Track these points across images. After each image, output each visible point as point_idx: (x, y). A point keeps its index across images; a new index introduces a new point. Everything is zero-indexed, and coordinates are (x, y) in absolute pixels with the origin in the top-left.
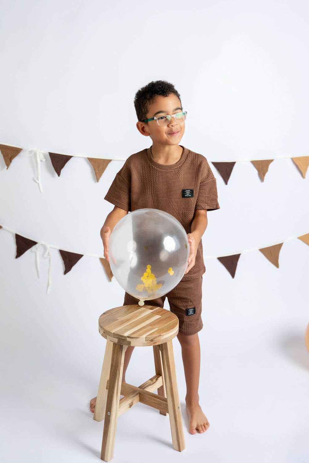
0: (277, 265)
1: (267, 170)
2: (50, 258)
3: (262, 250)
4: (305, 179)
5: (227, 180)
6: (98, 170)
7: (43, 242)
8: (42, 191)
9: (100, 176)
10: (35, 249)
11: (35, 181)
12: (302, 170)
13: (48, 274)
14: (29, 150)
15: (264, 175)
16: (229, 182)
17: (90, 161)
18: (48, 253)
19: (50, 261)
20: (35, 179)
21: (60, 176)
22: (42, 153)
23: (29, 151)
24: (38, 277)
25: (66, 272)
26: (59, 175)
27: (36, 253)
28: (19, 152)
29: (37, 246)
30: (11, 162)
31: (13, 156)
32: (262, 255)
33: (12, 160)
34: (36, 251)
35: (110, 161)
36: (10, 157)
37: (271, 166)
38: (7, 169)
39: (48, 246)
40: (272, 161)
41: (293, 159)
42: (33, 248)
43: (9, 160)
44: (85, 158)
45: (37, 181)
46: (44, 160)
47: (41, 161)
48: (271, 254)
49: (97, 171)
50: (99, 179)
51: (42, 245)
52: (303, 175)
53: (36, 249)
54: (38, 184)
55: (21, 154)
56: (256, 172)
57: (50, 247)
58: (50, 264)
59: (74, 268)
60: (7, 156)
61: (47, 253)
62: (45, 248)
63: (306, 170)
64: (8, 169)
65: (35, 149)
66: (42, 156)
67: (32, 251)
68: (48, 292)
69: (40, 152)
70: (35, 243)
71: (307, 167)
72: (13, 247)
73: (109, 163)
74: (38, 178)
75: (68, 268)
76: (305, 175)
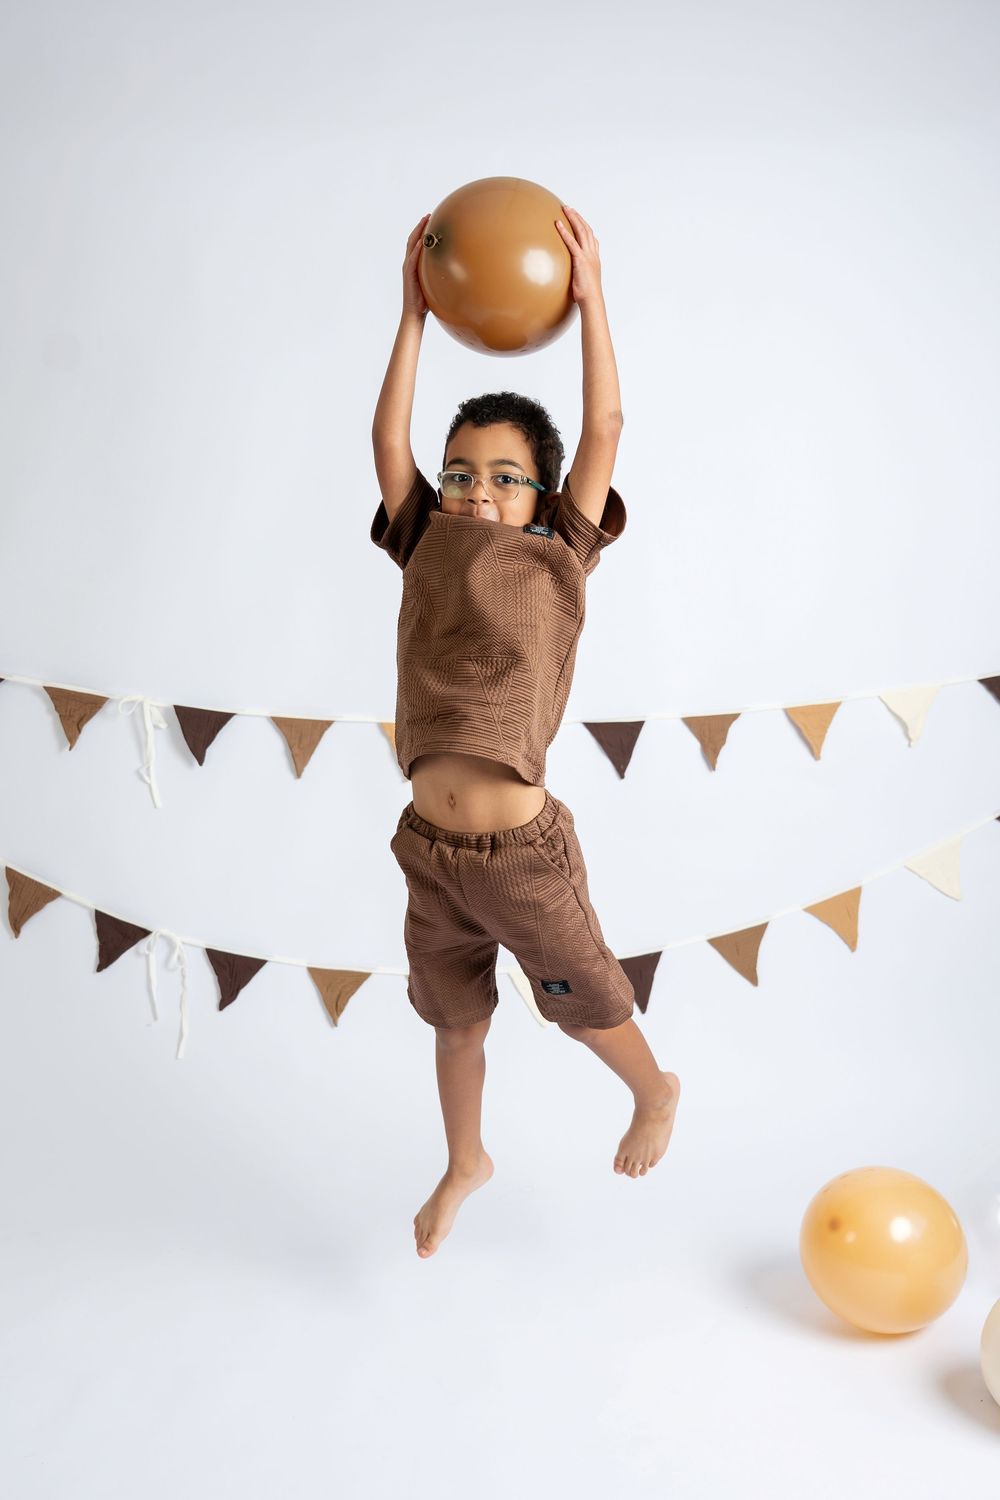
0: (753, 978)
1: (723, 741)
2: (182, 970)
3: (716, 943)
4: (819, 762)
5: (622, 767)
6: (299, 747)
7: (165, 931)
8: (159, 803)
9: (305, 761)
10: (145, 948)
11: (142, 778)
12: (809, 739)
13: (181, 1007)
14: (125, 700)
15: (716, 751)
16: (627, 773)
17: (277, 724)
18: (179, 958)
19: (184, 976)
20: (143, 772)
21: (204, 764)
22: (158, 707)
23: (124, 704)
24: (155, 1018)
25: (223, 1005)
26: (201, 762)
27: (147, 957)
28: (100, 707)
29: (150, 938)
30: (80, 731)
31: (85, 715)
32: (714, 955)
33: (83, 725)
34: (147, 952)
35: (329, 724)
36: (76, 719)
37: (734, 731)
38: (71, 749)
39: (178, 940)
40: (735, 717)
41: (787, 712)
42: (142, 945)
43: (75, 727)
44: (267, 717)
45: (147, 778)
46: (164, 726)
47: (156, 727)
48: (738, 950)
49: (296, 751)
50: (302, 770)
51: (162, 936)
52: (814, 751)
53: (149, 948)
54: (150, 786)
55: (108, 708)
56: (696, 746)
57: (183, 943)
58: (183, 984)
59: (244, 993)
60: (70, 716)
61: (175, 958)
62: (171, 945)
63: (822, 737)
64: (74, 748)
65: (139, 697)
66: (157, 714)
67: (138, 953)
68: (180, 1056)
69: (152, 705)
70: (145, 933)
71: (826, 732)
72: (89, 944)
73: (326, 729)
74: (148, 769)
75: (228, 995)
76: (819, 752)
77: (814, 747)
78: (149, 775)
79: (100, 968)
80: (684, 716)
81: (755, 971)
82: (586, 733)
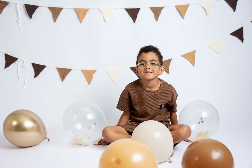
1: (160, 13)
2: (26, 67)
4: (184, 19)
5: (134, 20)
7: (22, 58)
9: (57, 18)
12: (181, 13)
13: (25, 77)
15: (158, 16)
17: (50, 9)
18: (25, 65)
19: (26, 69)
21: (32, 18)
22: (21, 4)
23: (12, 3)
24: (19, 79)
25: (35, 77)
27: (17, 64)
28: (7, 4)
30: (2, 11)
31: (3, 7)
33: (3, 9)
35: (61, 9)
37: (163, 11)
39: (25, 61)
40: (163, 8)
41: (176, 6)
42: (16, 62)
44: (47, 7)
45: (18, 22)
47: (21, 10)
50: (56, 20)
51: (21, 60)
53: (18, 62)
54: (19, 24)
55: (9, 5)
56: (153, 15)
57: (26, 62)
58: (26, 71)
59: (41, 74)
62: (23, 62)
63: (185, 13)
65: (16, 2)
66: (21, 6)
68: (24, 88)
69: (19, 4)
70: (17, 59)
72: (3, 62)
74: (18, 20)
75: (37, 74)
76: (184, 16)
77: (183, 16)
78: (19, 21)
79: (6, 67)
80: (150, 7)
81: (168, 70)
82: (126, 12)
